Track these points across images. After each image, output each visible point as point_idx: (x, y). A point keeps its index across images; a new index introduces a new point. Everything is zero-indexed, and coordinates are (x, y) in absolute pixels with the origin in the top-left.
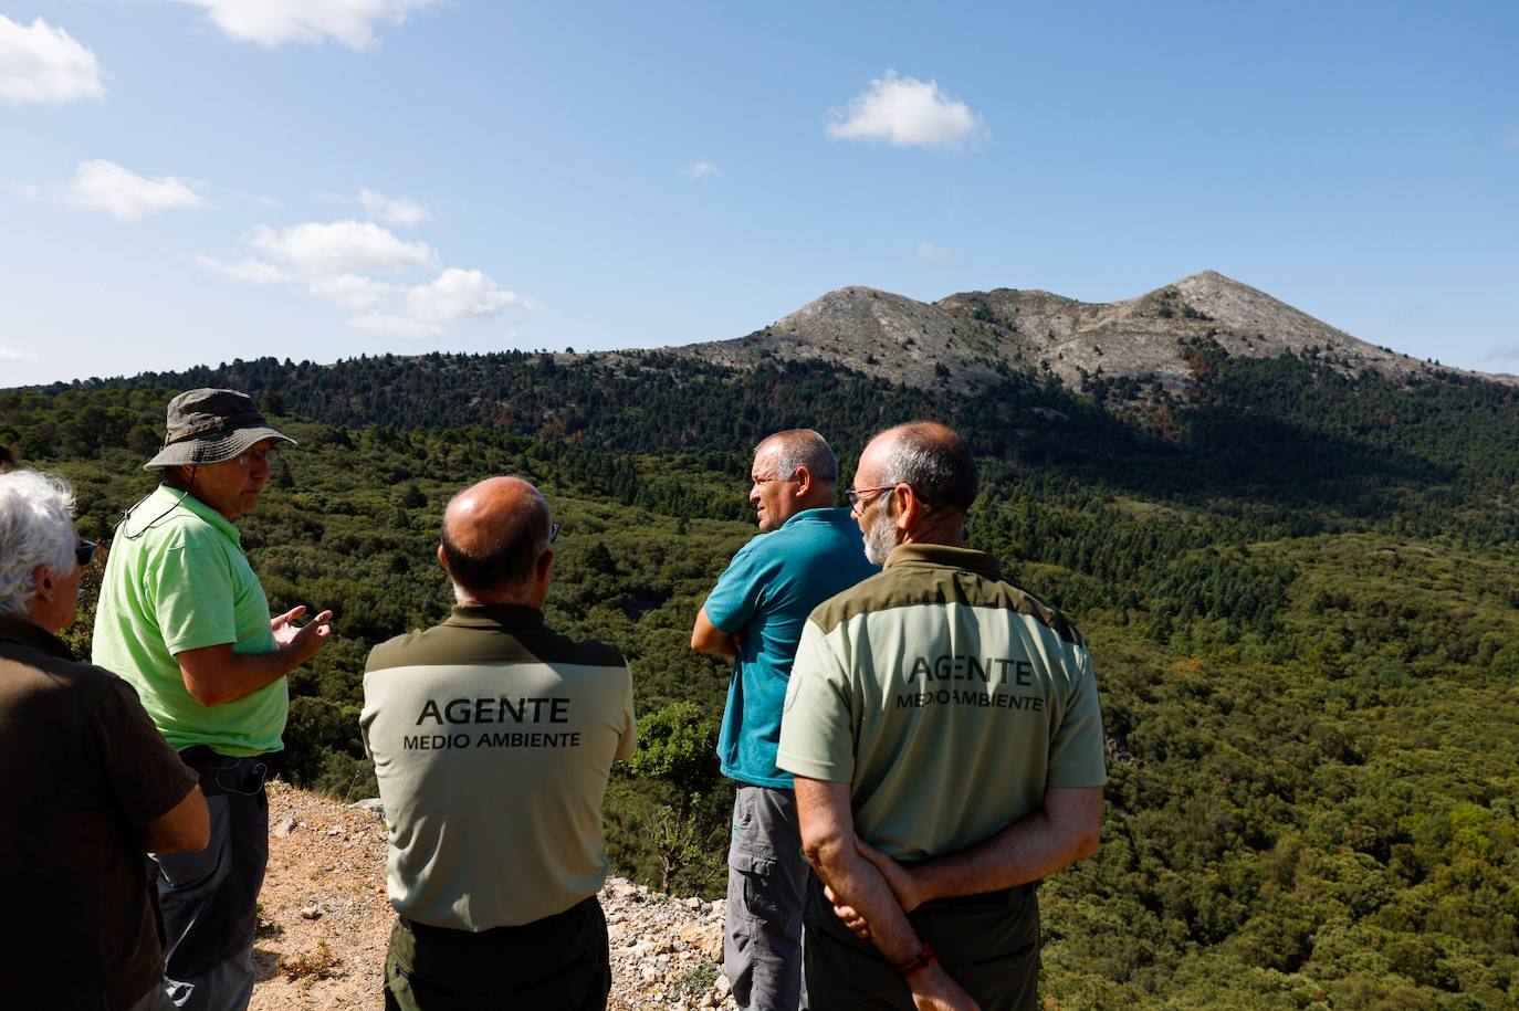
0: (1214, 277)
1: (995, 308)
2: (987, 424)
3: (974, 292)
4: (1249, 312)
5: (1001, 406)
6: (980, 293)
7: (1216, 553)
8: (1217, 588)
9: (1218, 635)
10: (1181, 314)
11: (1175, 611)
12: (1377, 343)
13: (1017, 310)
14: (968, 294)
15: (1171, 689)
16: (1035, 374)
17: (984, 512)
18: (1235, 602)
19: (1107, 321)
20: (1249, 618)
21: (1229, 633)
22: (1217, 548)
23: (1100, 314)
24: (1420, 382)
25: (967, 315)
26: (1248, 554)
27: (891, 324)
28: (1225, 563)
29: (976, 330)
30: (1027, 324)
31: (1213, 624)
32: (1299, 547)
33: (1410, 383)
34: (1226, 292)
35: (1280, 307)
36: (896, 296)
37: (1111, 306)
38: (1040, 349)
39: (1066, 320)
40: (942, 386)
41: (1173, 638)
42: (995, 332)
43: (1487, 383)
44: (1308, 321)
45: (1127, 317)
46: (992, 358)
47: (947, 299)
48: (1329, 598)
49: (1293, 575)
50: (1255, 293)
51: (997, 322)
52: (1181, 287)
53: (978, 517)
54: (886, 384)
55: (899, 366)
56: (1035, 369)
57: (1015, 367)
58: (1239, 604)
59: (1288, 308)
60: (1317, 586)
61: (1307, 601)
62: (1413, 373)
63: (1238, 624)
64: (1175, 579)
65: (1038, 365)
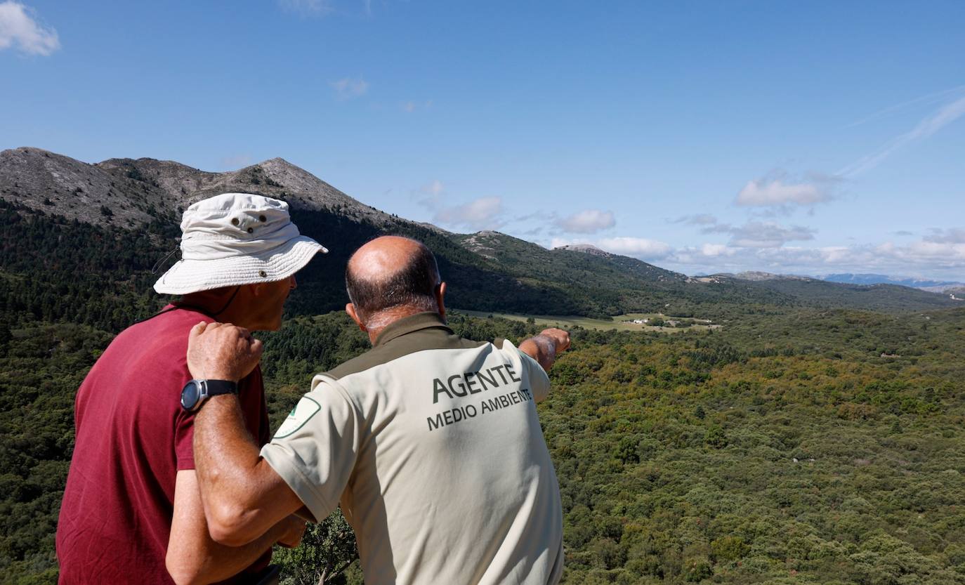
0: (282, 162)
1: (142, 170)
2: (143, 249)
3: (126, 159)
4: (303, 184)
5: (153, 236)
6: (130, 160)
7: (297, 323)
8: (299, 342)
9: (302, 369)
10: (264, 182)
11: (277, 358)
12: (368, 205)
13: (158, 173)
14: (121, 160)
15: (281, 403)
16: (174, 216)
17: (148, 306)
18: (310, 350)
19: (219, 184)
20: (318, 358)
21: (308, 367)
22: (297, 320)
23: (215, 179)
24: (390, 226)
25: (122, 174)
26: (314, 322)
27: (62, 177)
28: (302, 328)
29: (129, 185)
30: (166, 182)
31: (299, 363)
32: (340, 316)
33: (385, 226)
34: (289, 171)
35: (319, 182)
36: (64, 157)
37: (221, 175)
38: (176, 200)
39: (193, 182)
40: (107, 222)
41: (277, 374)
42: (143, 187)
44: (334, 191)
45: (232, 182)
46: (142, 203)
47: (105, 162)
48: (357, 342)
49: (338, 332)
50: (305, 173)
51: (145, 180)
52: (264, 166)
53: (144, 310)
54: (62, 220)
55: (72, 207)
56: (174, 212)
57: (160, 210)
58: (312, 350)
59: (323, 183)
60: (351, 336)
61: (347, 345)
62: (386, 221)
63: (312, 361)
64: (275, 339)
65: (176, 210)
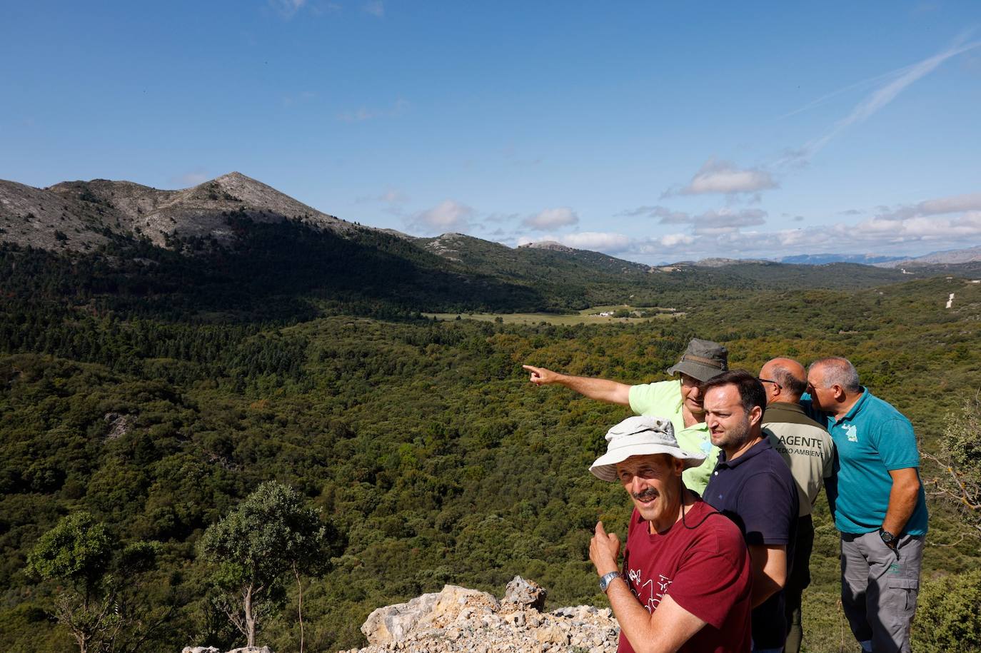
0: (238, 175)
1: (95, 192)
2: (101, 272)
3: (78, 181)
4: (261, 197)
5: (110, 258)
6: (83, 182)
7: (264, 337)
8: (267, 357)
9: (272, 384)
10: (222, 198)
11: (245, 374)
12: (331, 215)
13: (113, 194)
14: (73, 182)
15: (252, 420)
16: (132, 236)
17: (111, 330)
18: (278, 363)
19: (176, 201)
20: (287, 371)
21: (277, 381)
22: (264, 334)
23: (171, 197)
24: (352, 234)
25: (75, 198)
26: (281, 335)
27: (12, 203)
28: (269, 343)
29: (83, 208)
30: (121, 203)
31: (268, 378)
32: (307, 328)
33: (348, 235)
34: (247, 184)
35: (278, 194)
36: (13, 183)
37: (177, 192)
38: (133, 220)
39: (149, 201)
40: (63, 247)
41: (247, 390)
42: (98, 209)
43: (382, 234)
44: (294, 202)
45: (189, 199)
46: (97, 225)
47: (56, 186)
48: (326, 353)
49: (306, 343)
50: (263, 185)
51: (99, 202)
52: (220, 181)
53: (105, 334)
54: (15, 247)
55: (24, 233)
56: (131, 233)
57: (117, 232)
58: (280, 364)
59: (282, 194)
60: (319, 347)
61: (316, 356)
62: (349, 229)
63: (281, 375)
64: (243, 355)
65: (133, 230)
